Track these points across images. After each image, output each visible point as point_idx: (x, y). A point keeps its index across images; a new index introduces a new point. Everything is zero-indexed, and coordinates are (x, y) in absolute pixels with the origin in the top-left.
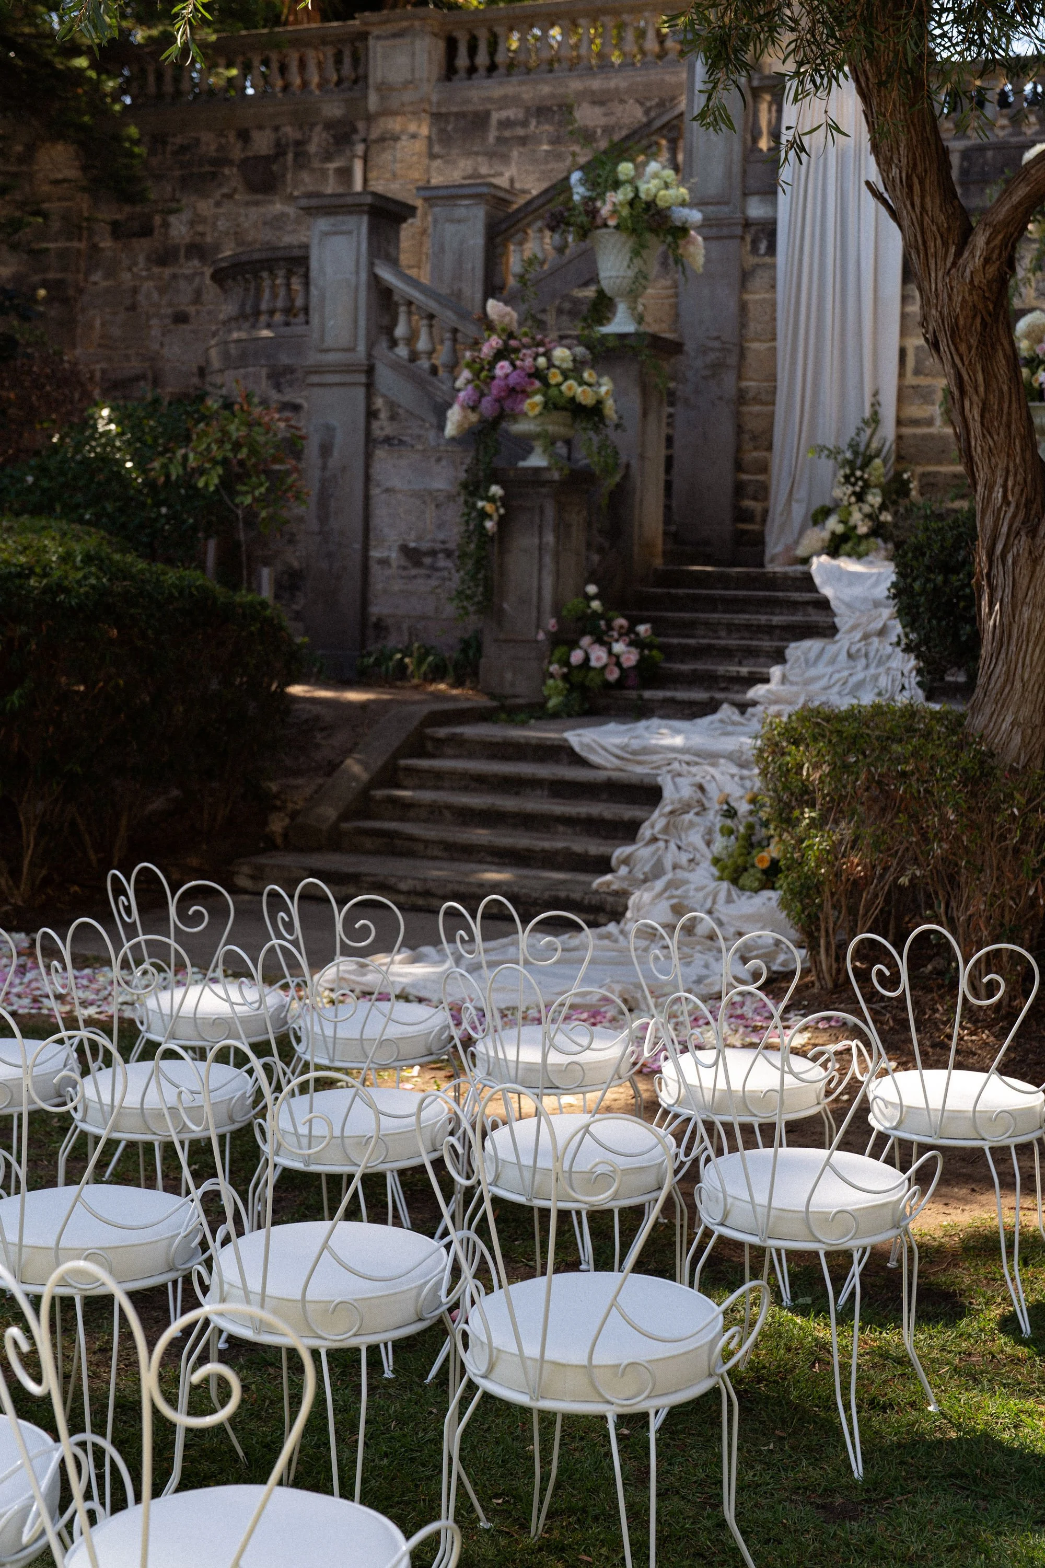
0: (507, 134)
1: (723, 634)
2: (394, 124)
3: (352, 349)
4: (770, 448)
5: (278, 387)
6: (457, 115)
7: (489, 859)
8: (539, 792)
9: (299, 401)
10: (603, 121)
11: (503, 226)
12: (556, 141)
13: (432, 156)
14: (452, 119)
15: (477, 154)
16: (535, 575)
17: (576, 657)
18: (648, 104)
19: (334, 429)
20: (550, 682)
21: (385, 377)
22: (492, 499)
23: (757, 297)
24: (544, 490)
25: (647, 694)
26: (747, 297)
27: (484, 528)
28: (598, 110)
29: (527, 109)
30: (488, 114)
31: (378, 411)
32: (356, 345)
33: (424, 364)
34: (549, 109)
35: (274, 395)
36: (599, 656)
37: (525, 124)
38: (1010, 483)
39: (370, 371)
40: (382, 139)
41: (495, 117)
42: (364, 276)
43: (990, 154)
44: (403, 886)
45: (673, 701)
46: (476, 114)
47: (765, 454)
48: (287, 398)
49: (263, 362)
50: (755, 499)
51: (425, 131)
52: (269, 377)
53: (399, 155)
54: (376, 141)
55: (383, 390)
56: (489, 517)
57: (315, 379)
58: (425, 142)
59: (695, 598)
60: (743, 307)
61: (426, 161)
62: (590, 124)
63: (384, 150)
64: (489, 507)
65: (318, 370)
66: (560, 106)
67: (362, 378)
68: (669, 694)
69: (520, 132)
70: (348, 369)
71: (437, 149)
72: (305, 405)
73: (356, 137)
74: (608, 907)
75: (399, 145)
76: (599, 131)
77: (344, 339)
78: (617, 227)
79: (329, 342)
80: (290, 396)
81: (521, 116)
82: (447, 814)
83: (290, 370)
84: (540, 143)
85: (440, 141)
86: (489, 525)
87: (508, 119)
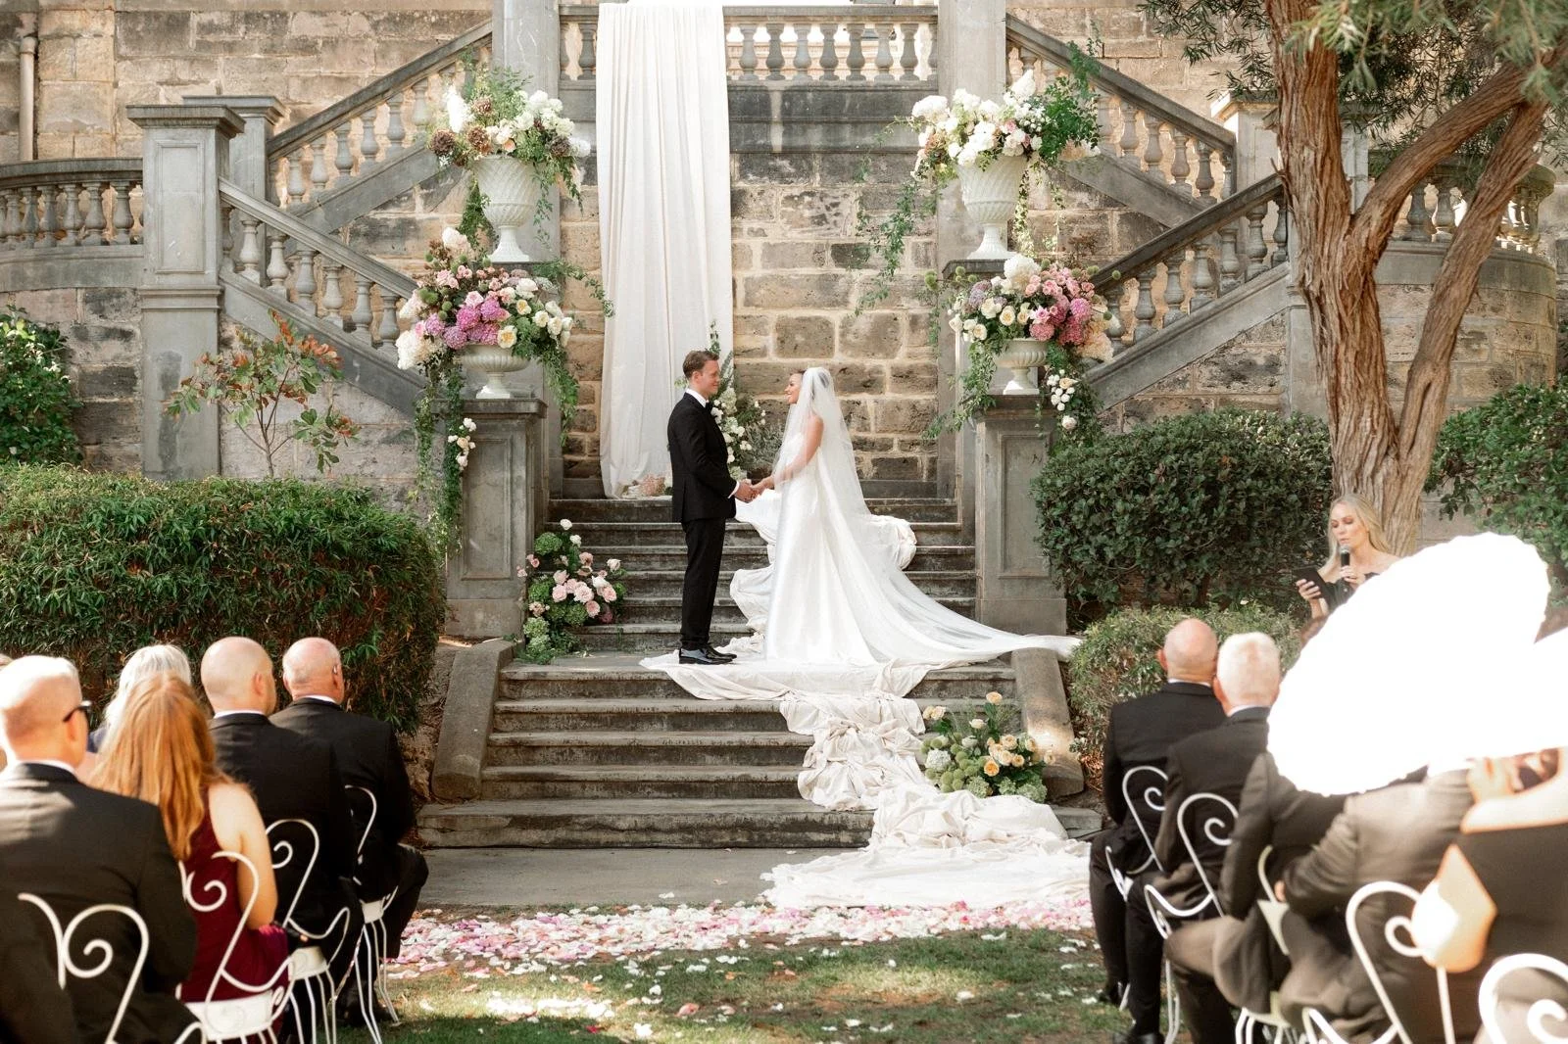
0: (210, 38)
1: (656, 565)
2: (72, 21)
3: (201, 273)
4: (598, 376)
5: (100, 312)
6: (147, 14)
7: (656, 794)
8: (658, 726)
9: (127, 327)
10: (324, 32)
11: (283, 142)
12: (270, 50)
13: (120, 58)
14: (143, 19)
15: (174, 58)
16: (507, 509)
17: (559, 594)
18: (376, 18)
19: (179, 359)
20: (532, 620)
21: (237, 302)
22: (466, 433)
23: (575, 224)
24: (515, 423)
25: (628, 628)
26: (565, 224)
27: (456, 462)
28: (318, 20)
29: (234, 14)
30: (186, 16)
31: (230, 339)
32: (204, 268)
33: (279, 289)
34: (260, 16)
35: (95, 322)
36: (582, 592)
37: (231, 30)
38: (1375, 414)
39: (221, 297)
40: (58, 36)
41: (195, 20)
42: (212, 195)
43: (810, 95)
44: (622, 824)
45: (657, 633)
46: (171, 16)
47: (593, 383)
48: (111, 325)
49: (79, 285)
50: (583, 429)
51: (110, 29)
52: (86, 301)
53: (79, 54)
54: (48, 38)
55: (235, 316)
56: (461, 450)
57: (154, 304)
58: (111, 40)
59: (611, 531)
60: (563, 234)
61: (112, 62)
62: (311, 34)
63: (60, 46)
64: (462, 442)
65: (158, 294)
66: (273, 14)
67: (214, 304)
68: (652, 627)
69: (227, 37)
70: (196, 294)
71: (123, 50)
72: (138, 331)
73: (21, 32)
74: (850, 826)
75: (79, 43)
76: (320, 42)
77: (189, 261)
78: (513, 154)
79: (170, 263)
80: (116, 321)
81: (226, 20)
82: (579, 753)
83: (113, 293)
84: (251, 50)
85: (128, 41)
86: (462, 460)
87: (211, 23)
